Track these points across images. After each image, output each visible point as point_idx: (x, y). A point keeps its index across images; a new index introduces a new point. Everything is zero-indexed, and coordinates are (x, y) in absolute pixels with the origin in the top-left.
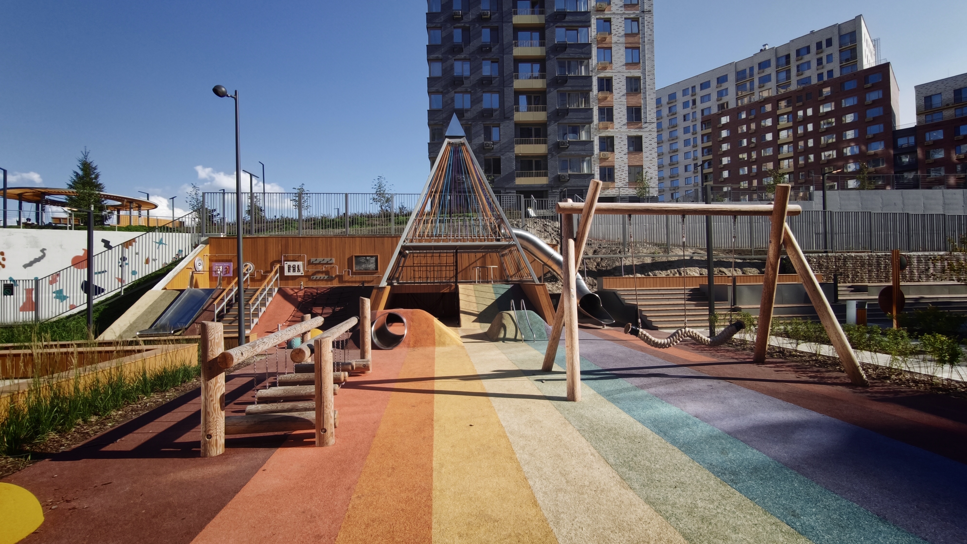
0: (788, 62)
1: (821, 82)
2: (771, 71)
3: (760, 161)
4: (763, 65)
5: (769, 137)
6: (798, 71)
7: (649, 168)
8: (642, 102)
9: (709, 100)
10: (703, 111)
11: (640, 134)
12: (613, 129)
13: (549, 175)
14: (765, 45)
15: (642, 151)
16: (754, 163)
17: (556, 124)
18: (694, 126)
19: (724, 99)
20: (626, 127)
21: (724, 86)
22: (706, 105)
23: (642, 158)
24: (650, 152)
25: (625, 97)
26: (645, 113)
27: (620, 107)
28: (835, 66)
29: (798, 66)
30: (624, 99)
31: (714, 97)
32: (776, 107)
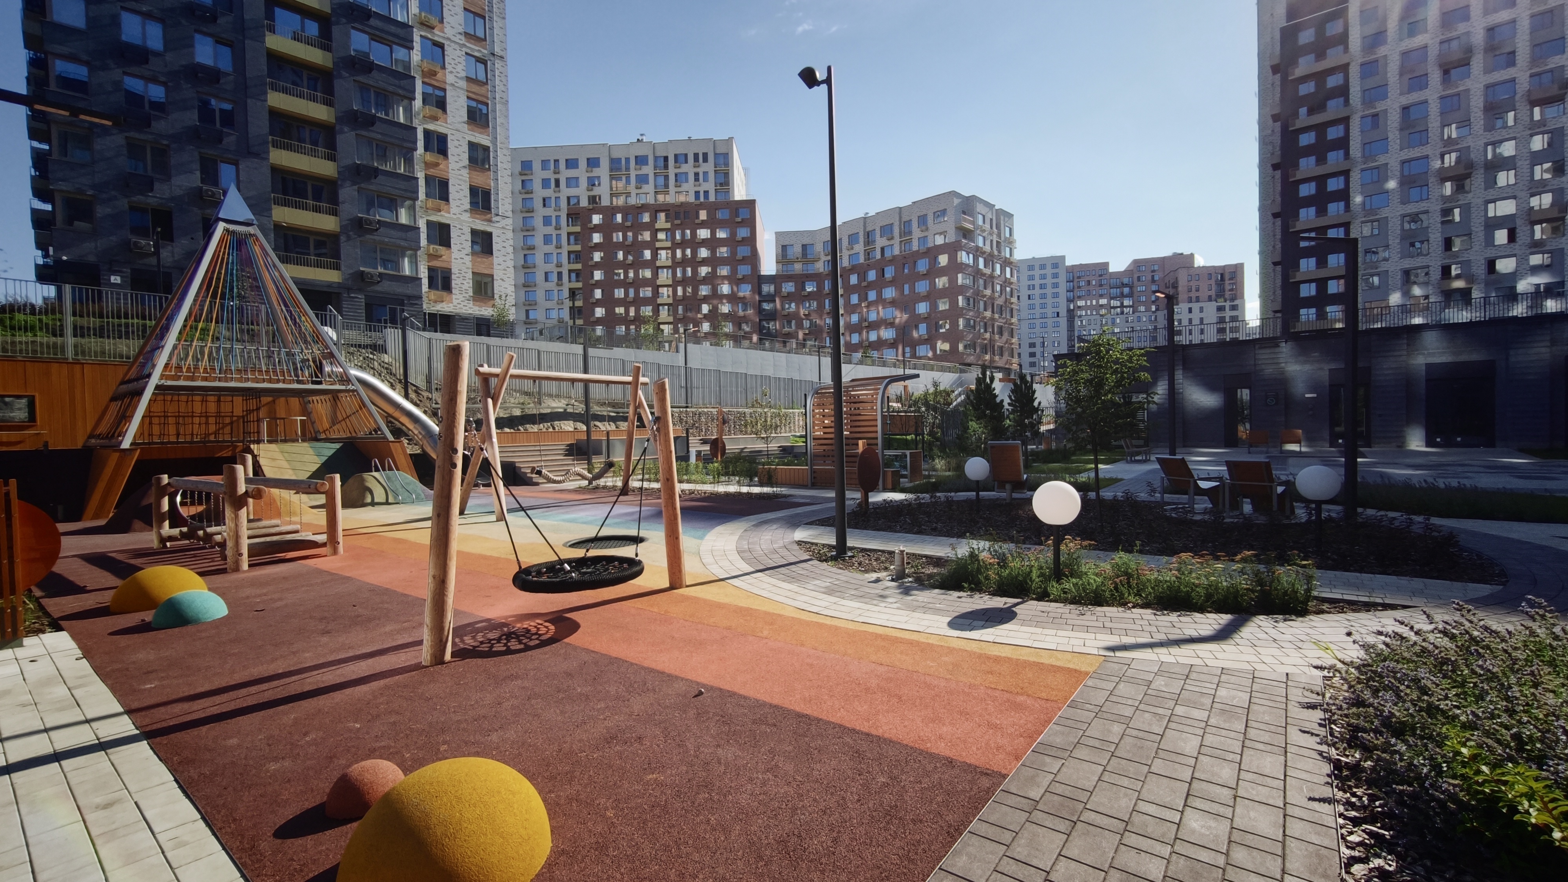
0: (666, 167)
1: (698, 202)
2: (648, 170)
3: (638, 283)
4: (641, 160)
5: (647, 254)
6: (676, 181)
7: (503, 280)
8: (492, 184)
9: (577, 186)
10: (569, 198)
11: (489, 229)
12: (449, 213)
13: (343, 268)
14: (642, 135)
15: (492, 254)
16: (631, 284)
17: (356, 187)
18: (558, 217)
19: (596, 191)
20: (468, 215)
21: (596, 172)
22: (572, 192)
23: (493, 264)
24: (504, 258)
25: (467, 171)
26: (497, 201)
27: (460, 182)
28: (709, 186)
29: (676, 175)
30: (465, 173)
31: (584, 183)
32: (654, 219)
